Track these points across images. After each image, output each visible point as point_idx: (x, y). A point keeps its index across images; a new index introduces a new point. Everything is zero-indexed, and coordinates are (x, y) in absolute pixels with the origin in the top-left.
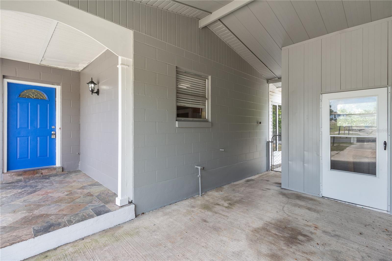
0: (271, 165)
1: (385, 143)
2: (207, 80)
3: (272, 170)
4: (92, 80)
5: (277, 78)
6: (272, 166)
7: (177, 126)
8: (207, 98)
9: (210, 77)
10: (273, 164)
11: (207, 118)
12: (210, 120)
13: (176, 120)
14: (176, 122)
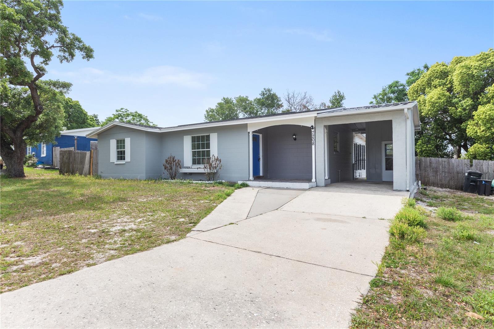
0: (355, 177)
5: (357, 129)
9: (339, 133)
14: (334, 152)
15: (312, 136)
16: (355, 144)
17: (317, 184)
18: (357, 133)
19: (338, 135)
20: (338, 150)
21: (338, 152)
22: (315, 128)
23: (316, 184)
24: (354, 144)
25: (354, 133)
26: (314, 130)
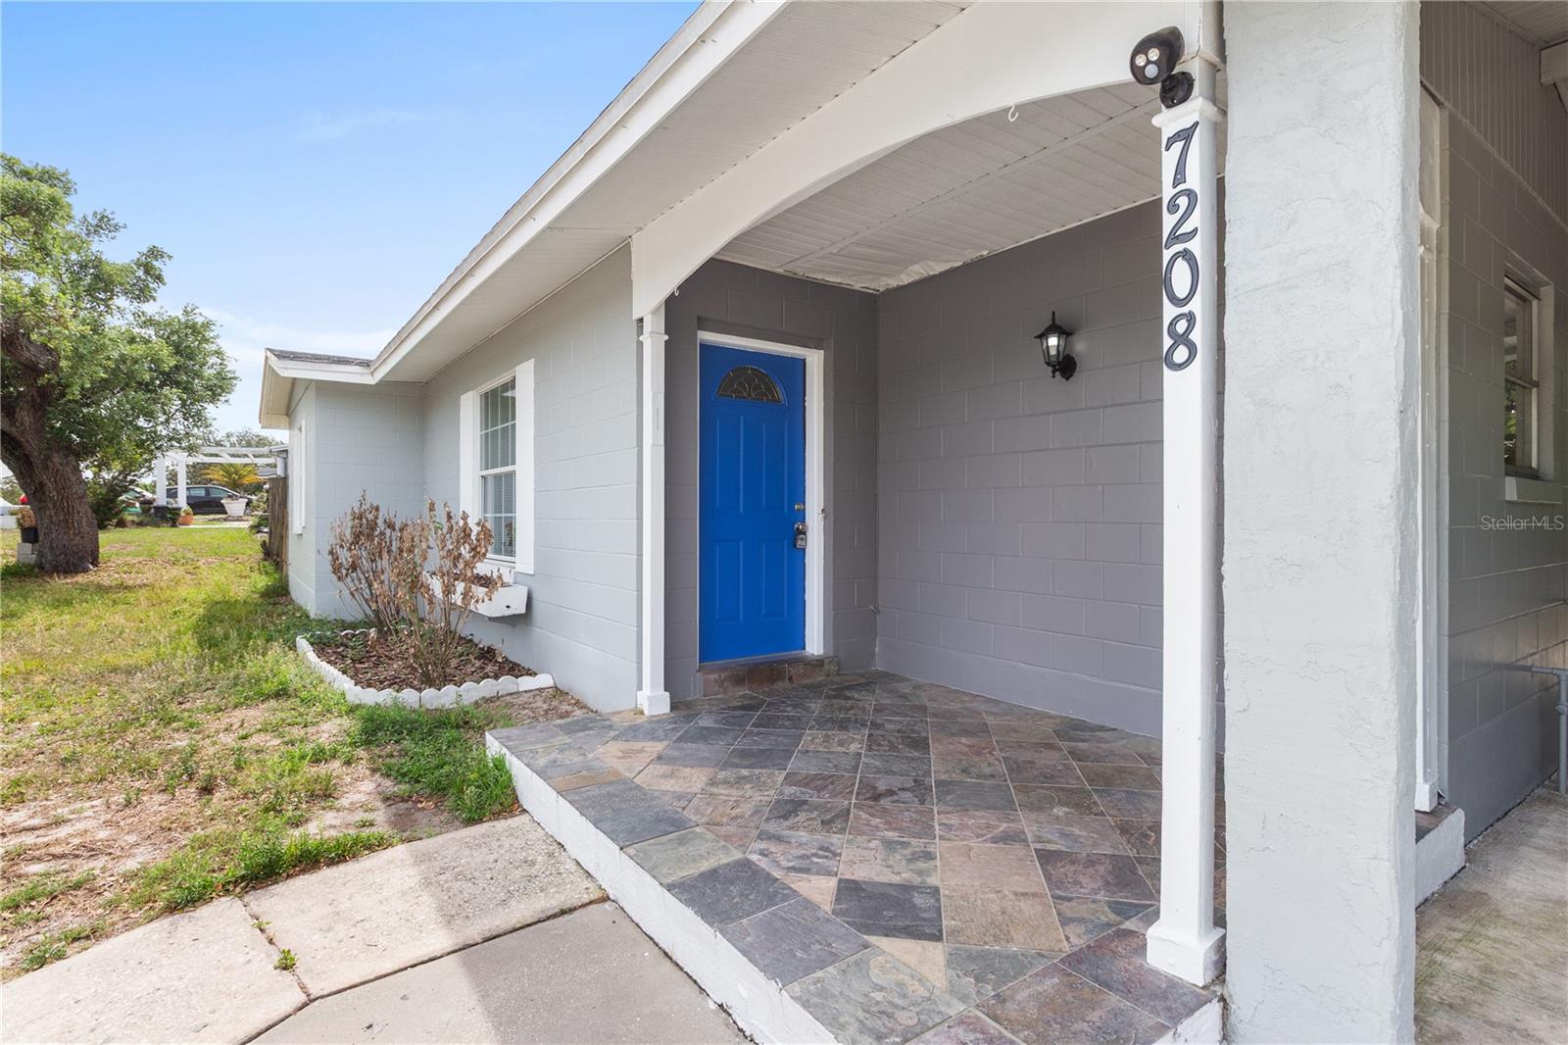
2: (1536, 301)
4: (1053, 322)
7: (1510, 496)
8: (1535, 378)
9: (1548, 293)
11: (1534, 464)
12: (1549, 470)
13: (1508, 474)
14: (1508, 479)
15: (1169, 221)
19: (1543, 314)
20: (1540, 454)
21: (1534, 475)
26: (1197, 120)
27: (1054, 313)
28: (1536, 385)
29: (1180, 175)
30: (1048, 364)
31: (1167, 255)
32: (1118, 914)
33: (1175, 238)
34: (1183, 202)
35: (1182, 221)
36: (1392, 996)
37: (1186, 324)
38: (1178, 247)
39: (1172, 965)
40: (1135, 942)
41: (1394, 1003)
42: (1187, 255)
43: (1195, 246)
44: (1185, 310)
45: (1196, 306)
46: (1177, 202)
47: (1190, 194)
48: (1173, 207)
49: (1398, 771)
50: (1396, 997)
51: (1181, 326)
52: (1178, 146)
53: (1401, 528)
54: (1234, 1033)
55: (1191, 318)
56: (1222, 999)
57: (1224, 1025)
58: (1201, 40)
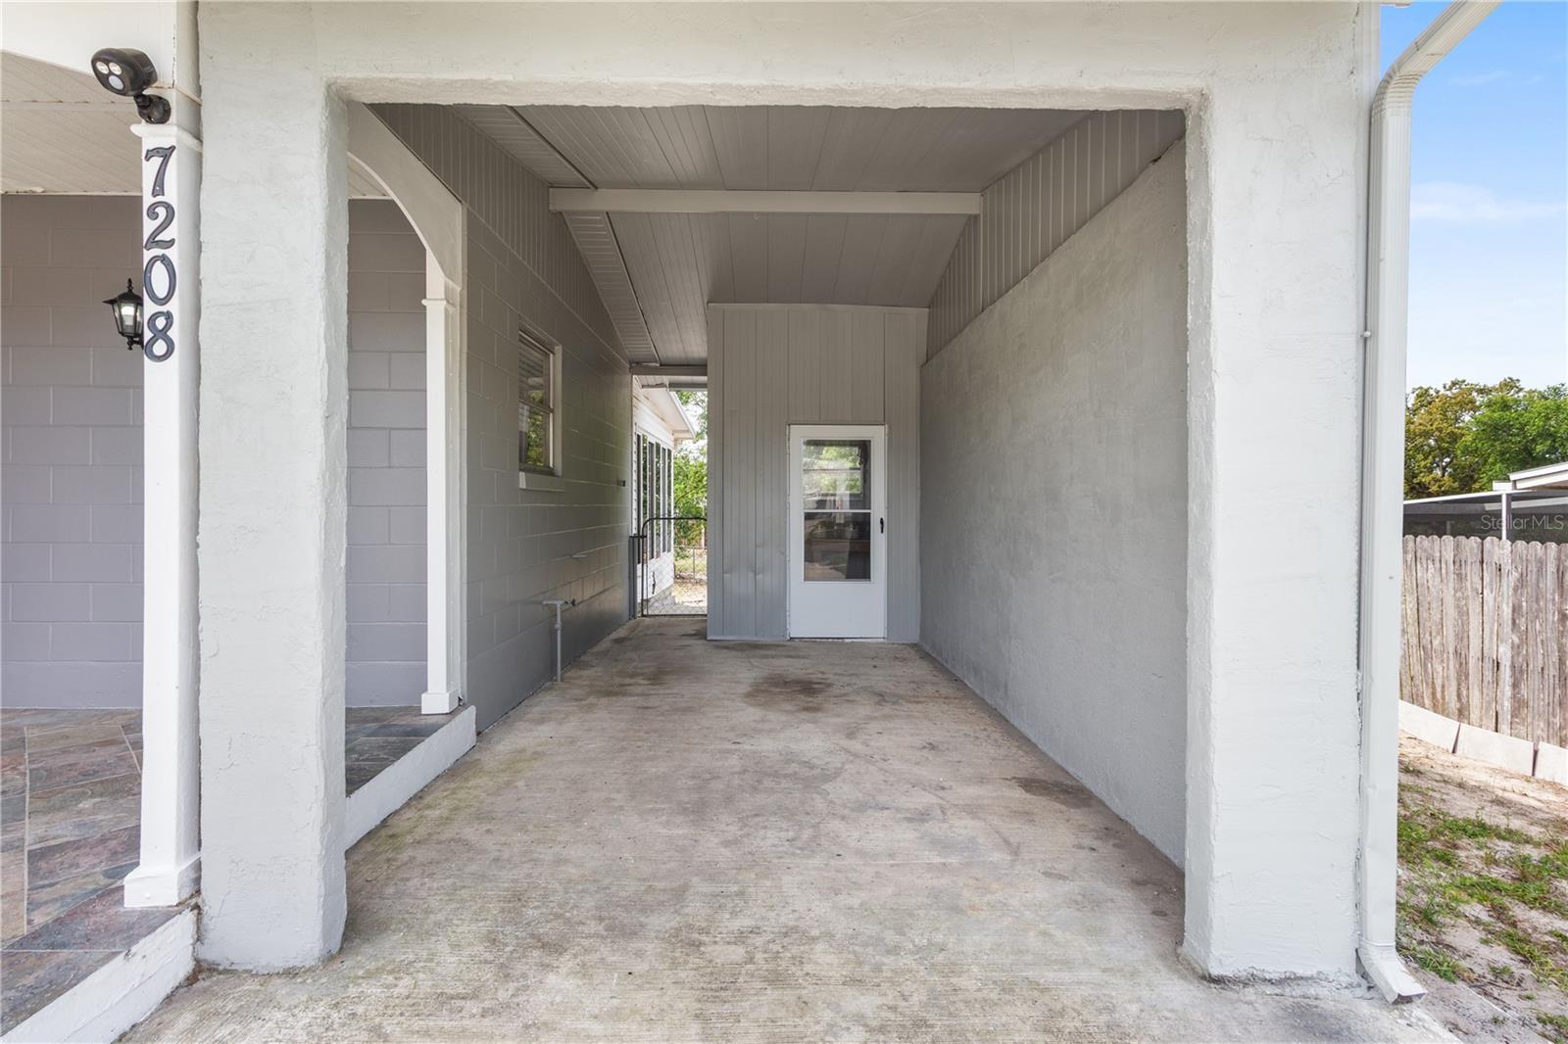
0: (639, 600)
1: (882, 522)
2: (551, 355)
3: (643, 616)
4: (130, 291)
5: (656, 362)
6: (642, 603)
7: (523, 484)
8: (551, 406)
9: (558, 349)
10: (645, 598)
11: (551, 465)
12: (559, 469)
13: (521, 470)
14: (521, 473)
15: (149, 226)
16: (639, 436)
17: (211, 936)
18: (649, 386)
19: (556, 363)
20: (554, 458)
21: (550, 472)
22: (196, 108)
23: (199, 938)
24: (635, 439)
25: (637, 381)
26: (175, 144)
27: (130, 281)
28: (552, 411)
29: (159, 187)
30: (122, 334)
31: (148, 255)
32: (109, 878)
33: (153, 242)
34: (162, 212)
35: (160, 229)
36: (319, 843)
37: (165, 322)
38: (157, 252)
39: (148, 898)
40: (116, 897)
41: (320, 847)
42: (164, 259)
43: (172, 254)
44: (164, 309)
45: (173, 306)
46: (156, 210)
47: (168, 207)
48: (153, 215)
49: (323, 678)
50: (322, 843)
51: (160, 323)
52: (157, 161)
53: (326, 502)
54: (206, 931)
55: (169, 316)
56: (197, 907)
57: (198, 928)
58: (175, 75)
